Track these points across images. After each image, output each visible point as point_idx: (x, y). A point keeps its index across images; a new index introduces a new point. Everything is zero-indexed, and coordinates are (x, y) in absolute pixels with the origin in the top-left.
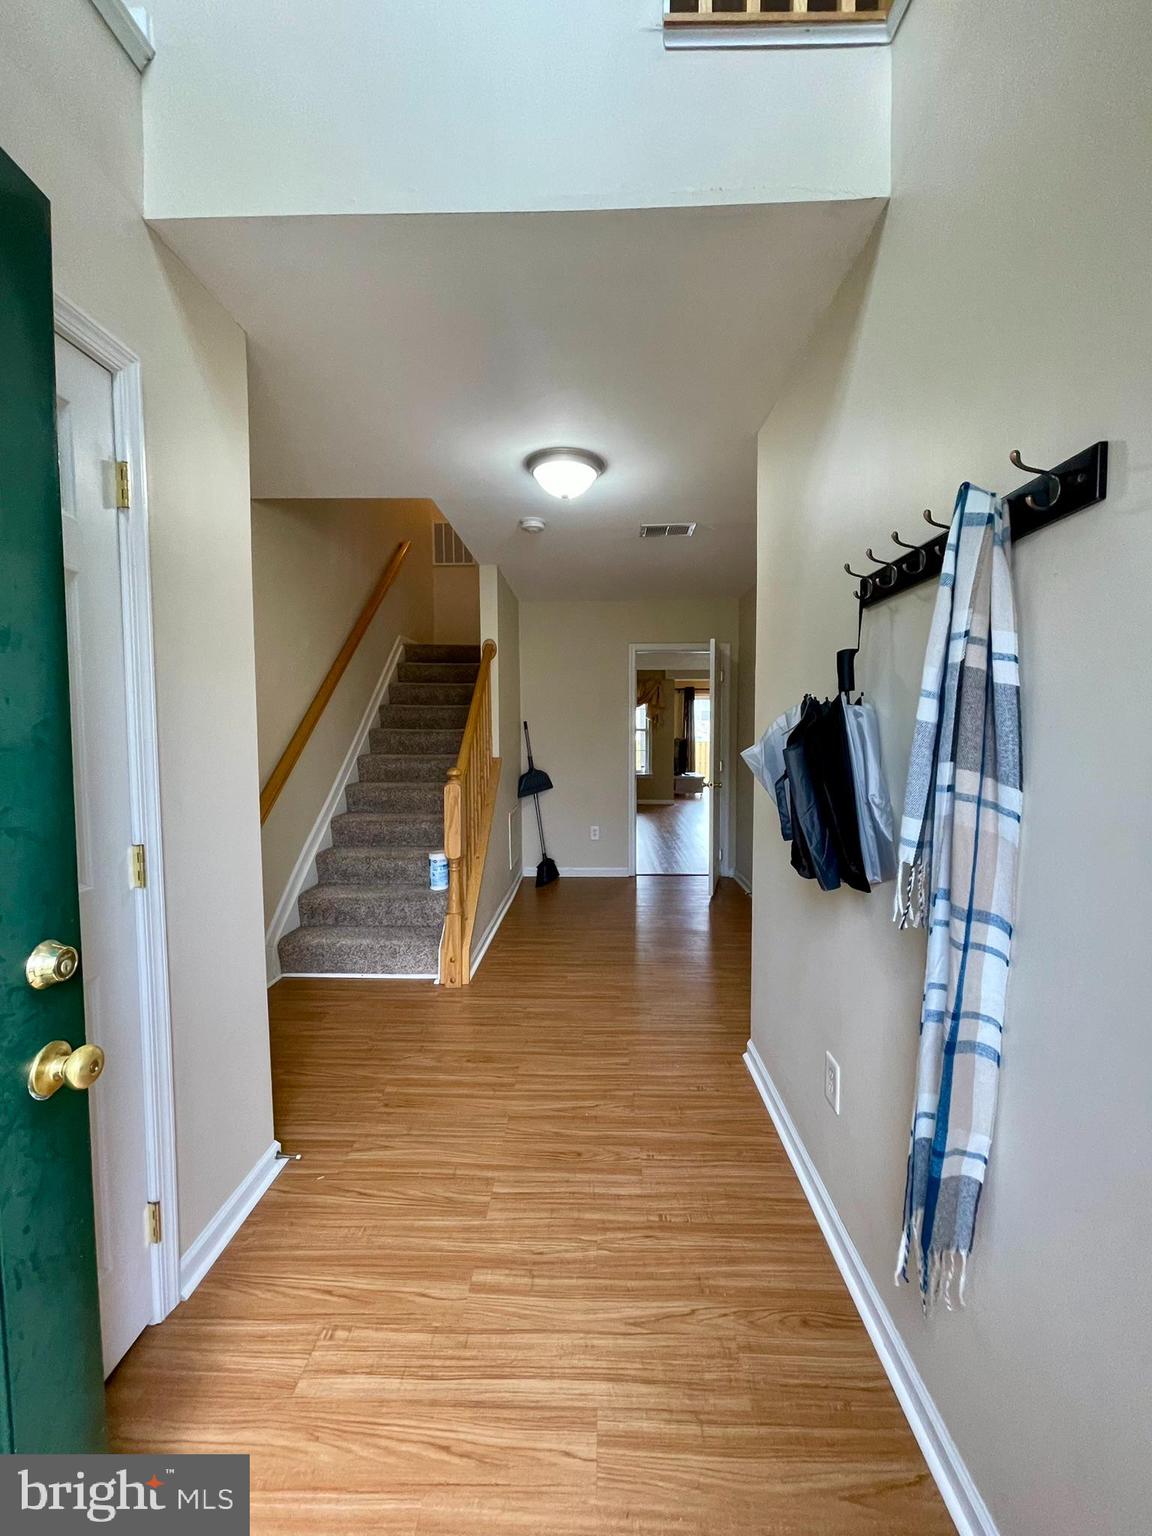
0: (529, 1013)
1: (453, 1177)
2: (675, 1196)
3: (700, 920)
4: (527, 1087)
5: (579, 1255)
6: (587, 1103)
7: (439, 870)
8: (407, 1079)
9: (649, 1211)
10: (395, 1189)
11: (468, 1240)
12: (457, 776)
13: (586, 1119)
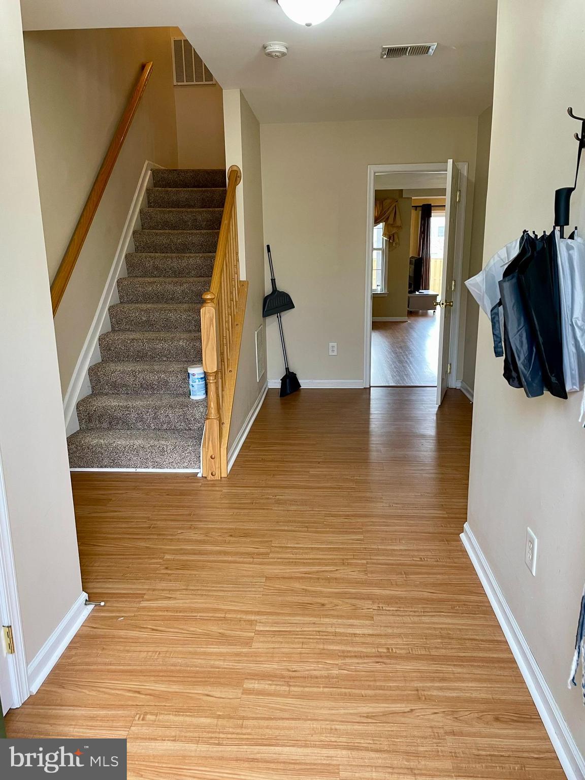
0: (279, 500)
1: (225, 619)
2: (399, 635)
3: (428, 426)
4: (280, 556)
5: (324, 673)
6: (327, 568)
7: (197, 383)
8: (181, 549)
9: (379, 645)
10: (180, 627)
11: (239, 662)
12: (212, 300)
13: (328, 580)
